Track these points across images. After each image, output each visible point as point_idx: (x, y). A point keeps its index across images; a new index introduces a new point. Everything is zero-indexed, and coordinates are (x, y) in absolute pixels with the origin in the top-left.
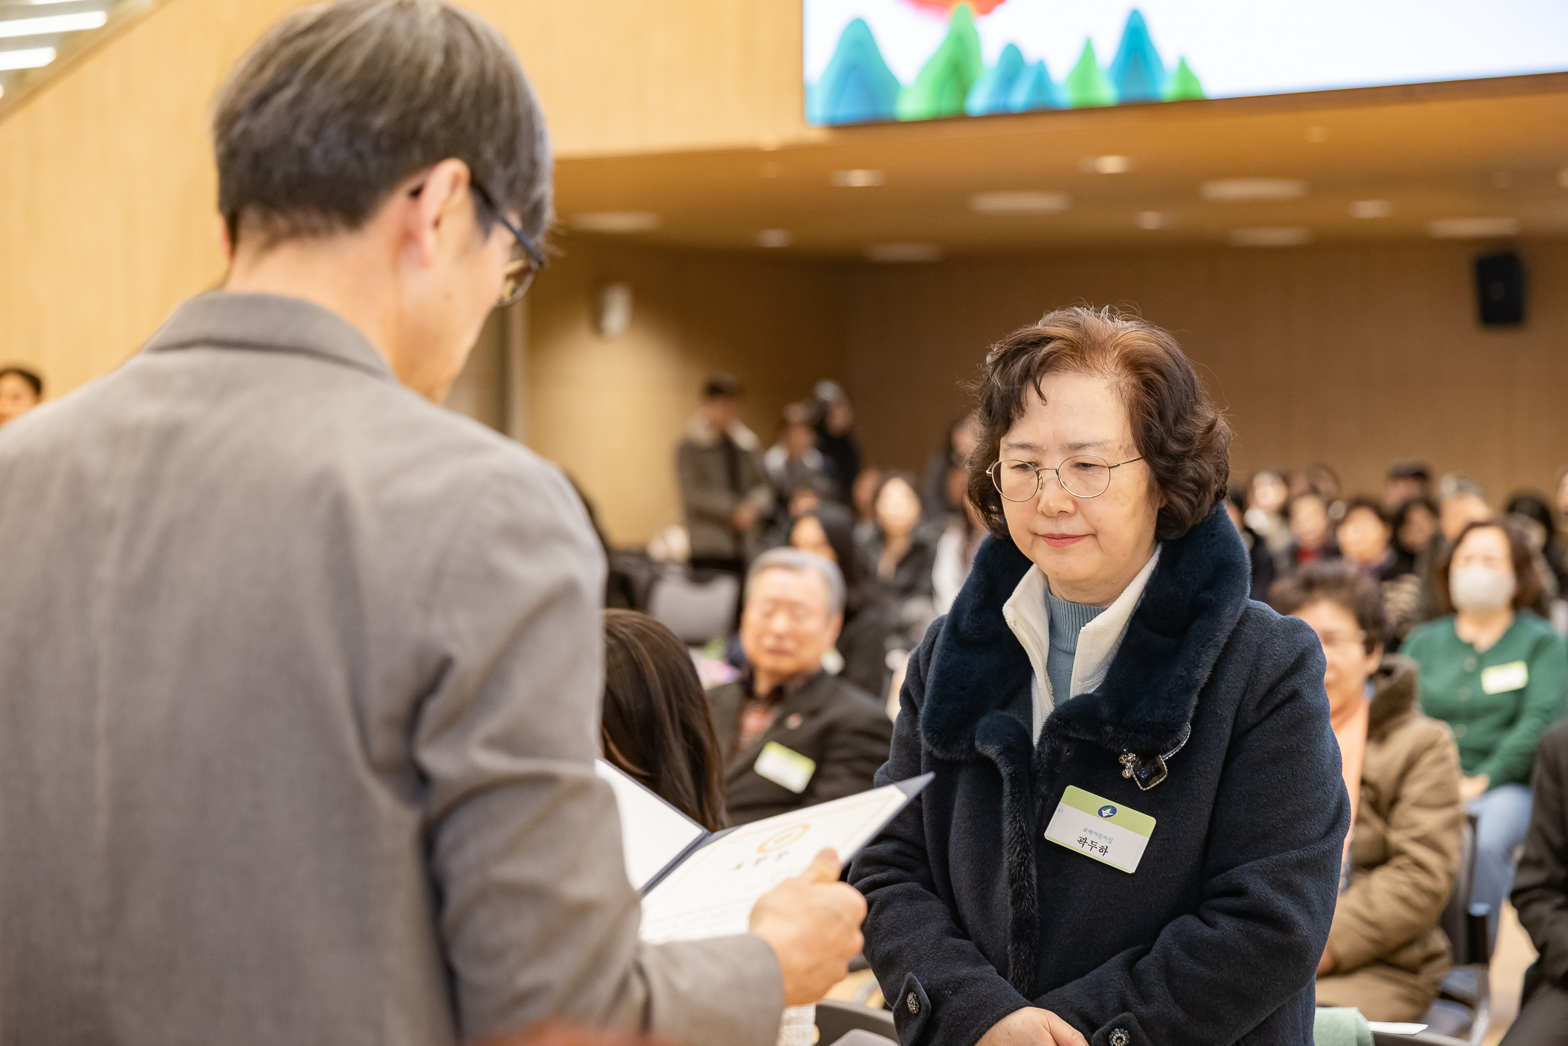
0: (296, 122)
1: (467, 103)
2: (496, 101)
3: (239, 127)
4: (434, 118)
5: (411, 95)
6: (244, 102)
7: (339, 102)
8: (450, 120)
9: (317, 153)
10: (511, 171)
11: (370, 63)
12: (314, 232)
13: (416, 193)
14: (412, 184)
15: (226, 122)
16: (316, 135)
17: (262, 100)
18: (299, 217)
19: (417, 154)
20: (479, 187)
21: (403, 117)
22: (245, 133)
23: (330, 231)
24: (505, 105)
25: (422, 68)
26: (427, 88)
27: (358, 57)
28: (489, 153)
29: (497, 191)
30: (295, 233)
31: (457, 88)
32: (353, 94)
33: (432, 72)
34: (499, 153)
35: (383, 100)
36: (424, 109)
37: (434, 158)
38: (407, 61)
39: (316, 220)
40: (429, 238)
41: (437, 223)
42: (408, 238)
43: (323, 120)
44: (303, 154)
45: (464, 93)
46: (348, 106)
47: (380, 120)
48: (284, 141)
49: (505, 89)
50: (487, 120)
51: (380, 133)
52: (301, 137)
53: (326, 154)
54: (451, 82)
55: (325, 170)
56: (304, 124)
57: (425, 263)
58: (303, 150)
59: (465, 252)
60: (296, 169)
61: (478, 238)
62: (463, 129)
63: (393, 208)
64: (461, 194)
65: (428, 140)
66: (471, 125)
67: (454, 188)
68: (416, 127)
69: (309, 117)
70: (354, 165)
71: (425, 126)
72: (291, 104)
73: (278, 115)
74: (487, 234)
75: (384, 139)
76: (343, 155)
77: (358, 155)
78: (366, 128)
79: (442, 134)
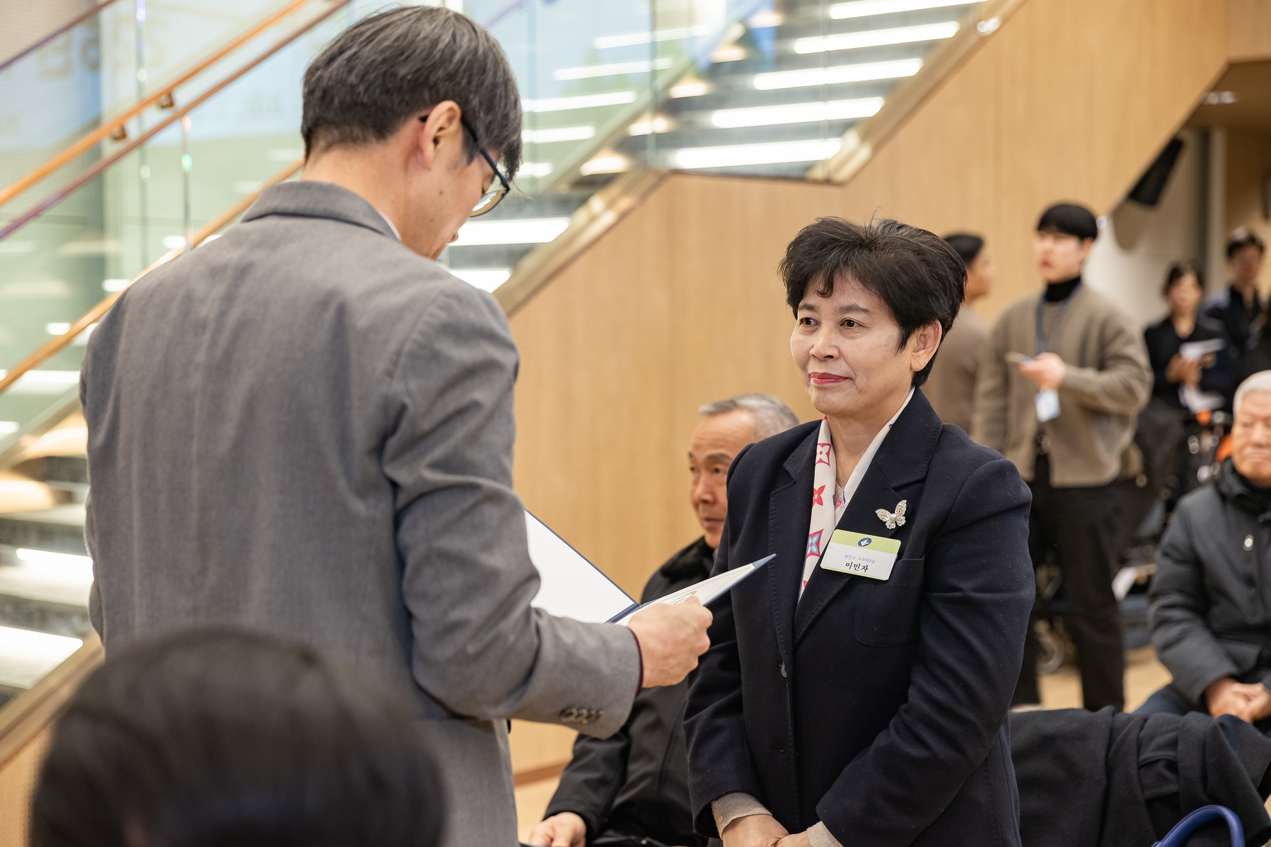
0: (350, 71)
1: (463, 68)
2: (483, 70)
3: (317, 75)
4: (441, 73)
5: (427, 57)
6: (322, 61)
7: (380, 58)
8: (451, 77)
10: (490, 117)
12: (354, 140)
13: (424, 119)
14: (422, 114)
15: (312, 72)
16: (362, 78)
17: (331, 59)
18: (347, 130)
19: (426, 95)
20: (467, 123)
21: (419, 70)
22: (320, 78)
23: (365, 140)
24: (490, 74)
25: (436, 42)
26: (438, 54)
28: (475, 102)
29: (481, 131)
30: (343, 141)
31: (458, 56)
33: (441, 46)
34: (481, 104)
35: (408, 58)
37: (436, 99)
38: (426, 37)
39: (357, 131)
40: (429, 147)
41: (436, 141)
42: (416, 149)
43: (368, 68)
44: (353, 90)
45: (462, 61)
46: (384, 61)
47: (402, 71)
48: (342, 82)
50: (475, 82)
51: (403, 78)
52: (353, 79)
53: (367, 90)
54: (453, 53)
55: (365, 99)
56: (355, 71)
57: (426, 167)
58: (353, 87)
59: (454, 167)
60: (348, 98)
61: (465, 160)
62: (459, 83)
63: (408, 128)
64: (455, 125)
65: (434, 87)
66: (465, 81)
67: (450, 120)
68: (428, 78)
69: (360, 68)
70: (384, 97)
71: (433, 78)
72: (349, 59)
73: (340, 66)
74: (470, 159)
75: (405, 84)
76: (378, 91)
77: (388, 92)
78: (394, 75)
79: (444, 85)
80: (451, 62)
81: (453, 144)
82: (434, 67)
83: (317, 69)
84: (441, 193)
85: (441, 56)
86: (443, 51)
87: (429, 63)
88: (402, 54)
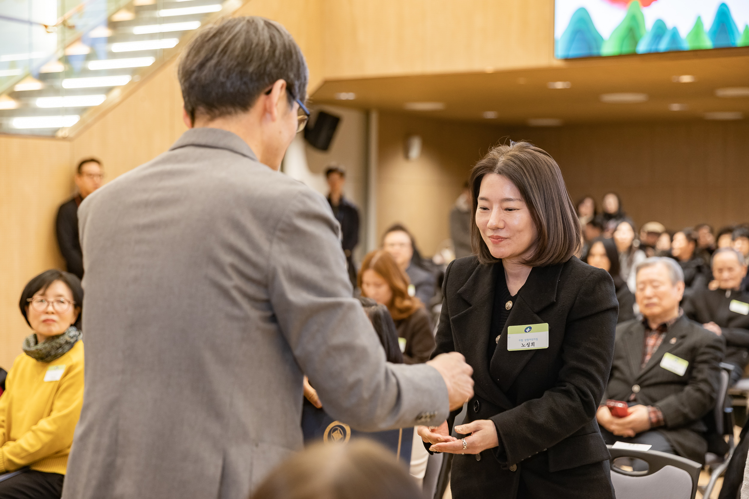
0: (218, 73)
1: (282, 59)
3: (194, 76)
4: (271, 65)
5: (261, 58)
6: (195, 67)
7: (235, 63)
8: (276, 66)
9: (228, 84)
10: (300, 82)
11: (244, 47)
12: (230, 113)
13: (269, 93)
14: (267, 90)
16: (227, 77)
17: (202, 66)
18: (224, 109)
20: (289, 89)
21: (259, 66)
23: (236, 113)
26: (266, 54)
27: (239, 44)
28: (291, 76)
29: (297, 91)
30: (222, 114)
31: (277, 53)
32: (240, 59)
33: (267, 48)
35: (251, 61)
36: (267, 63)
39: (230, 109)
40: (275, 110)
41: (277, 104)
42: (267, 111)
43: (229, 71)
44: (223, 84)
45: (280, 55)
46: (239, 64)
52: (221, 78)
54: (274, 52)
56: (222, 73)
57: (274, 119)
59: (285, 114)
61: (289, 109)
62: (282, 68)
63: (260, 101)
64: (284, 93)
65: (270, 74)
66: (284, 66)
67: (282, 91)
68: (265, 69)
69: (224, 70)
70: (243, 87)
71: (268, 69)
72: (216, 65)
74: (292, 107)
75: (253, 75)
76: (238, 83)
77: (245, 83)
79: (274, 71)
81: (283, 103)
86: (269, 51)
87: (264, 61)
88: (247, 58)
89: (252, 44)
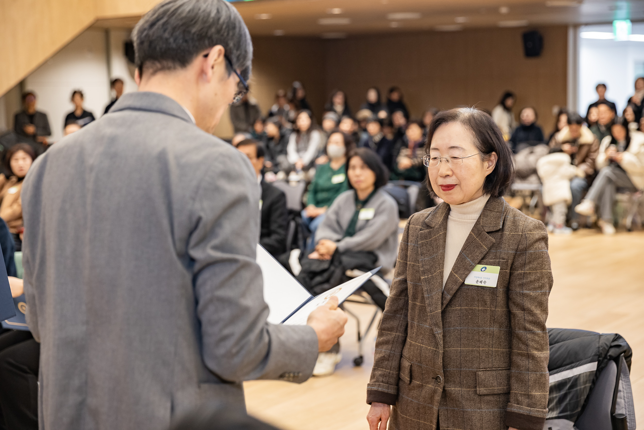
0: (165, 31)
1: (224, 27)
2: (234, 28)
3: (145, 33)
4: (213, 30)
5: (205, 22)
6: (146, 26)
7: (181, 23)
8: (219, 31)
9: (171, 40)
10: (239, 52)
12: (169, 68)
13: (206, 56)
14: (205, 53)
15: (141, 31)
16: (172, 34)
17: (152, 25)
18: (165, 63)
19: (207, 42)
20: (227, 57)
21: (202, 29)
22: (147, 36)
23: (175, 68)
24: (237, 30)
25: (209, 14)
26: (211, 20)
28: (231, 44)
29: (234, 60)
30: (163, 69)
31: (222, 20)
33: (212, 15)
34: (234, 45)
35: (196, 23)
37: (212, 44)
38: (204, 11)
39: (170, 64)
40: (210, 72)
41: (213, 67)
42: (203, 73)
43: (174, 29)
46: (182, 25)
47: (194, 30)
48: (161, 37)
49: (237, 25)
50: (231, 34)
51: (194, 33)
52: (166, 35)
53: (175, 40)
54: (219, 19)
55: (174, 46)
56: (167, 31)
57: (208, 81)
58: (167, 39)
59: (222, 80)
60: (164, 46)
61: (226, 76)
62: (222, 35)
63: (198, 61)
64: (222, 58)
65: (210, 38)
66: (226, 34)
67: (219, 55)
68: (207, 33)
69: (170, 28)
70: (185, 44)
71: (209, 34)
72: (164, 24)
73: (158, 28)
74: (229, 75)
75: (195, 36)
76: (181, 41)
77: (186, 41)
78: (189, 32)
79: (215, 37)
80: (218, 23)
81: (221, 68)
82: (210, 27)
83: (145, 30)
84: (216, 94)
85: (213, 21)
86: (213, 18)
87: (207, 25)
88: (192, 21)
89: (199, 9)
